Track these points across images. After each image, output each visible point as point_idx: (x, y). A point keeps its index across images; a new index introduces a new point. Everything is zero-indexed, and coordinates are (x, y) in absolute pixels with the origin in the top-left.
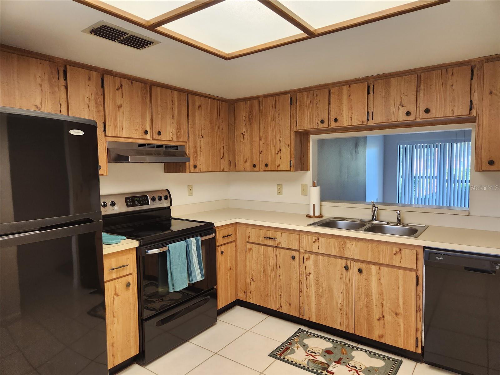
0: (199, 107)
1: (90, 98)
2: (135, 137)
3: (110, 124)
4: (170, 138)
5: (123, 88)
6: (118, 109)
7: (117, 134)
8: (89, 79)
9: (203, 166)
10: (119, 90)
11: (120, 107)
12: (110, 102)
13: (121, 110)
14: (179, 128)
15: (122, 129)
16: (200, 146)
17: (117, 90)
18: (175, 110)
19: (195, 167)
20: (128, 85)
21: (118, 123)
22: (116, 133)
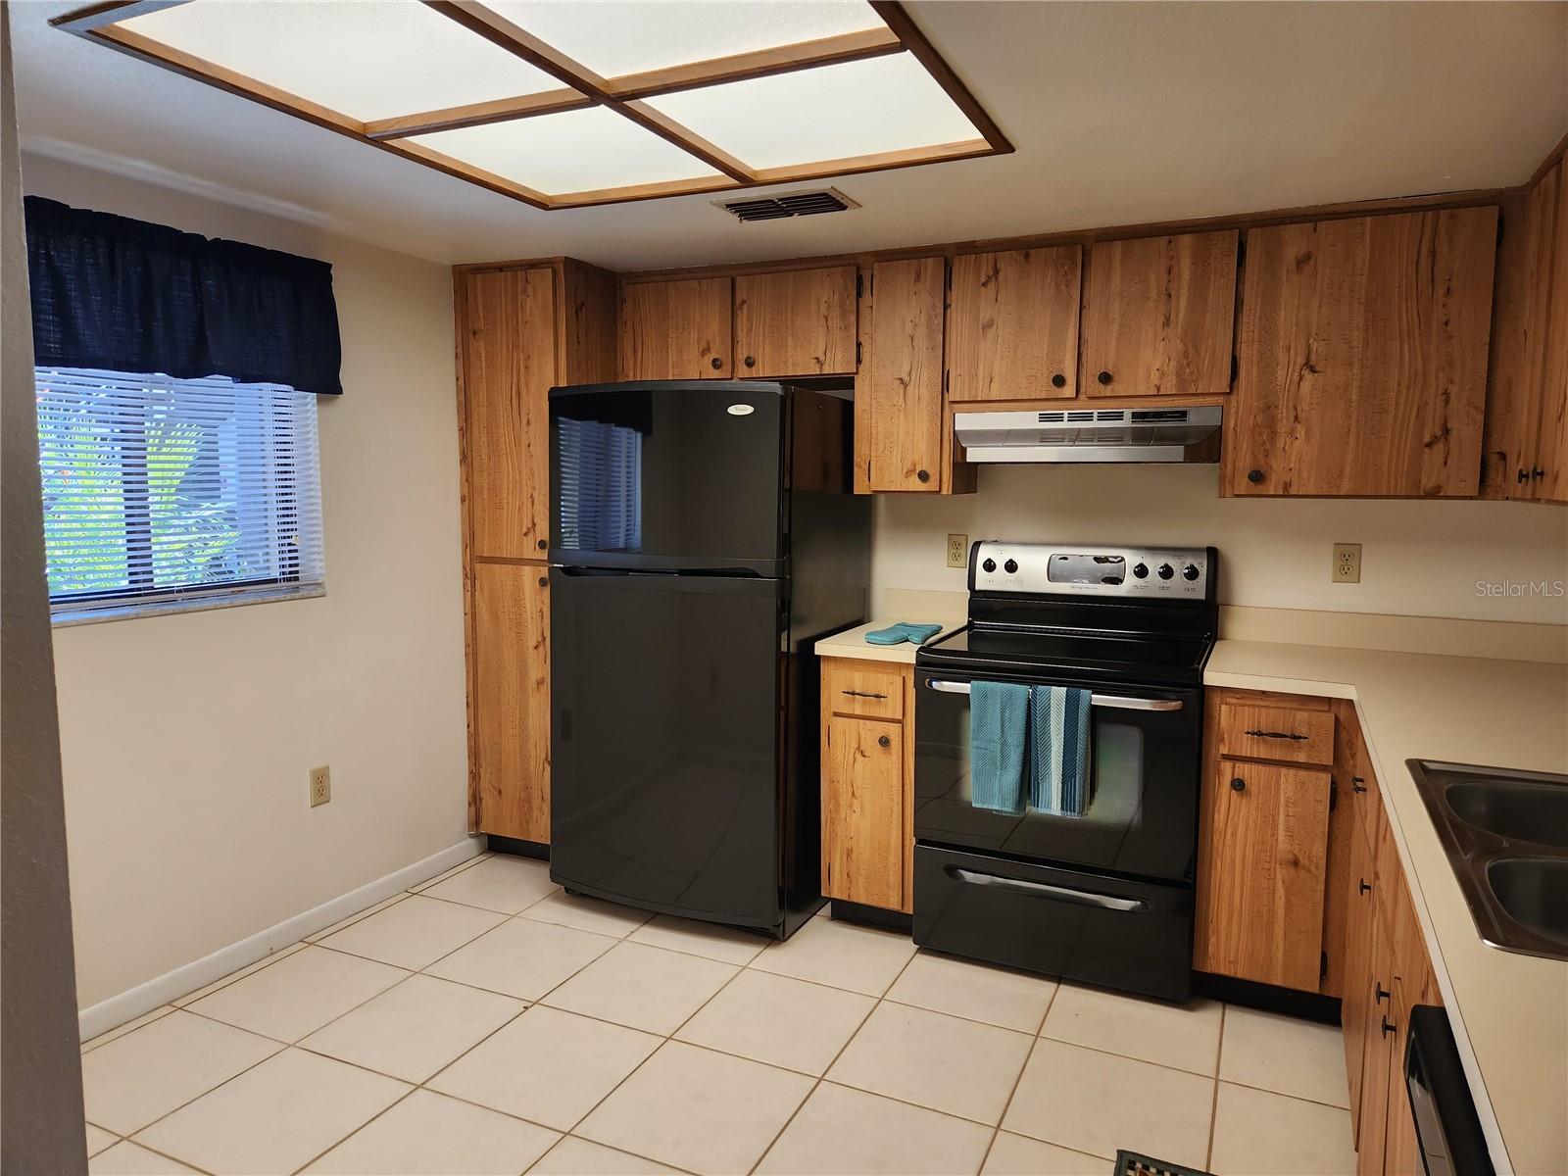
0: (1302, 261)
1: (918, 320)
2: (1028, 397)
3: (959, 373)
4: (1149, 388)
5: (1001, 277)
6: (983, 332)
7: (976, 395)
8: (918, 278)
9: (1305, 475)
10: (989, 286)
11: (989, 325)
12: (962, 319)
13: (991, 333)
14: (1191, 350)
15: (991, 381)
16: (1291, 404)
17: (983, 285)
18: (1178, 298)
19: (1257, 477)
20: (1017, 263)
21: (981, 368)
22: (973, 392)
